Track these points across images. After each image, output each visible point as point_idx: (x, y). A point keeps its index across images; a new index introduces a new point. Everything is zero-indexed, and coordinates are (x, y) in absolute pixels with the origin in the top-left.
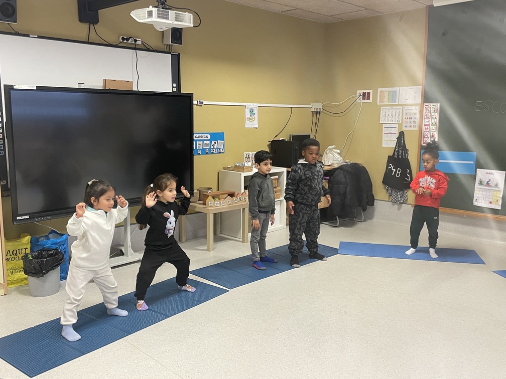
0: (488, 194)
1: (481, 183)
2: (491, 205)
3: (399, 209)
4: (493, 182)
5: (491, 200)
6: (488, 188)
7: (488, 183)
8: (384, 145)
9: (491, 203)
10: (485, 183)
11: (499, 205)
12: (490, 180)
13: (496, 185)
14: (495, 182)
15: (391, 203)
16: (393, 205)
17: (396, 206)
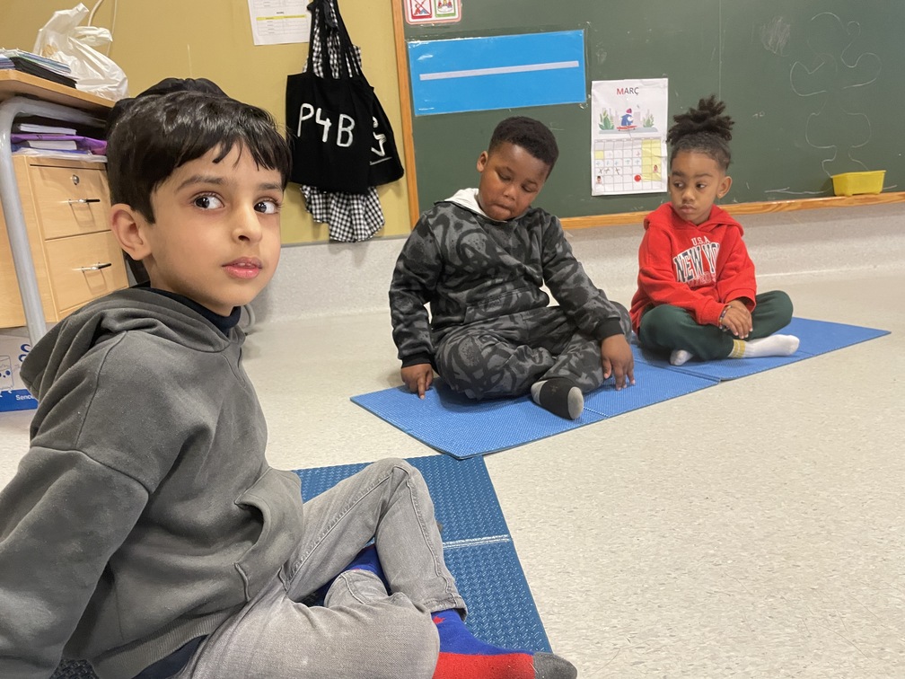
0: (628, 153)
1: (606, 125)
2: (639, 184)
3: (358, 261)
4: (638, 115)
5: (637, 171)
6: (625, 135)
7: (625, 121)
8: (260, 39)
9: (638, 178)
10: (617, 123)
11: (661, 180)
12: (630, 111)
13: (648, 124)
14: (643, 116)
15: (325, 247)
16: (335, 253)
17: (347, 254)
